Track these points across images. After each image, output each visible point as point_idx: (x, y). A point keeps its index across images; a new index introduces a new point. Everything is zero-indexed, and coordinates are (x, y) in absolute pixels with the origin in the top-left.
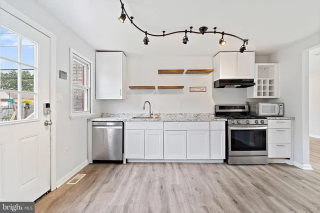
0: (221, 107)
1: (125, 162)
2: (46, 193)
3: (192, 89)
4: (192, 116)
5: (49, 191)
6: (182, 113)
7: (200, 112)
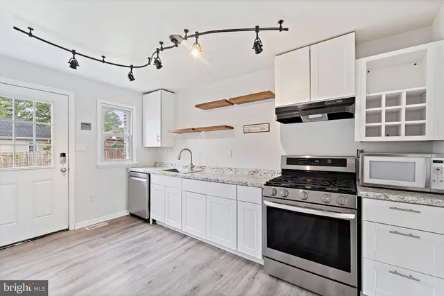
0: (290, 161)
1: (151, 222)
2: (64, 230)
3: (246, 129)
4: (246, 173)
5: (67, 230)
6: (233, 167)
7: (258, 168)
